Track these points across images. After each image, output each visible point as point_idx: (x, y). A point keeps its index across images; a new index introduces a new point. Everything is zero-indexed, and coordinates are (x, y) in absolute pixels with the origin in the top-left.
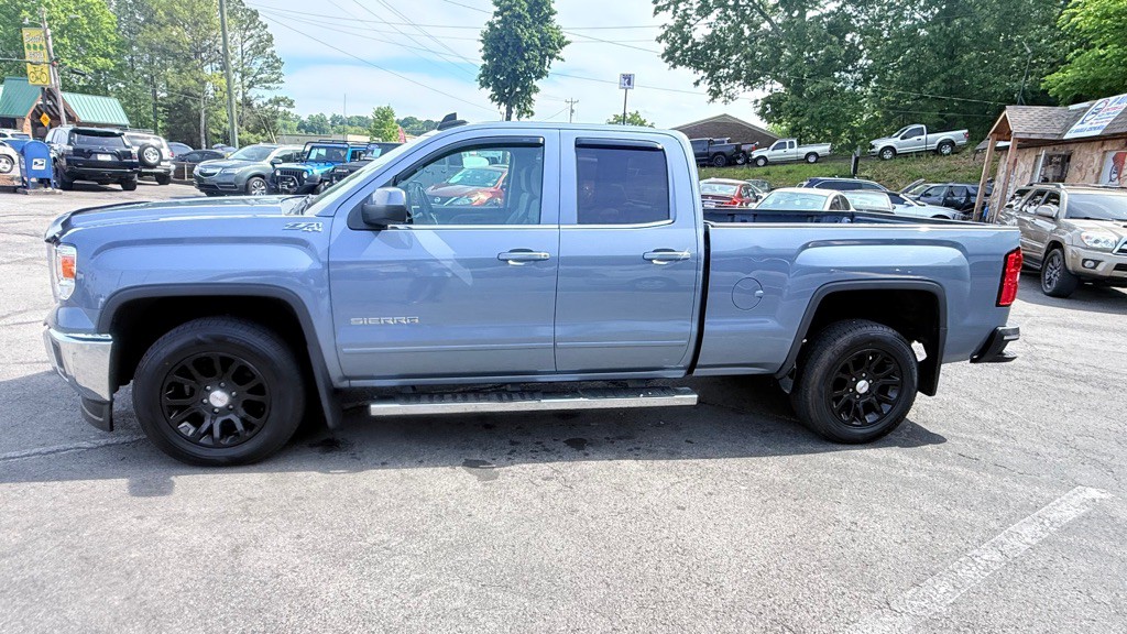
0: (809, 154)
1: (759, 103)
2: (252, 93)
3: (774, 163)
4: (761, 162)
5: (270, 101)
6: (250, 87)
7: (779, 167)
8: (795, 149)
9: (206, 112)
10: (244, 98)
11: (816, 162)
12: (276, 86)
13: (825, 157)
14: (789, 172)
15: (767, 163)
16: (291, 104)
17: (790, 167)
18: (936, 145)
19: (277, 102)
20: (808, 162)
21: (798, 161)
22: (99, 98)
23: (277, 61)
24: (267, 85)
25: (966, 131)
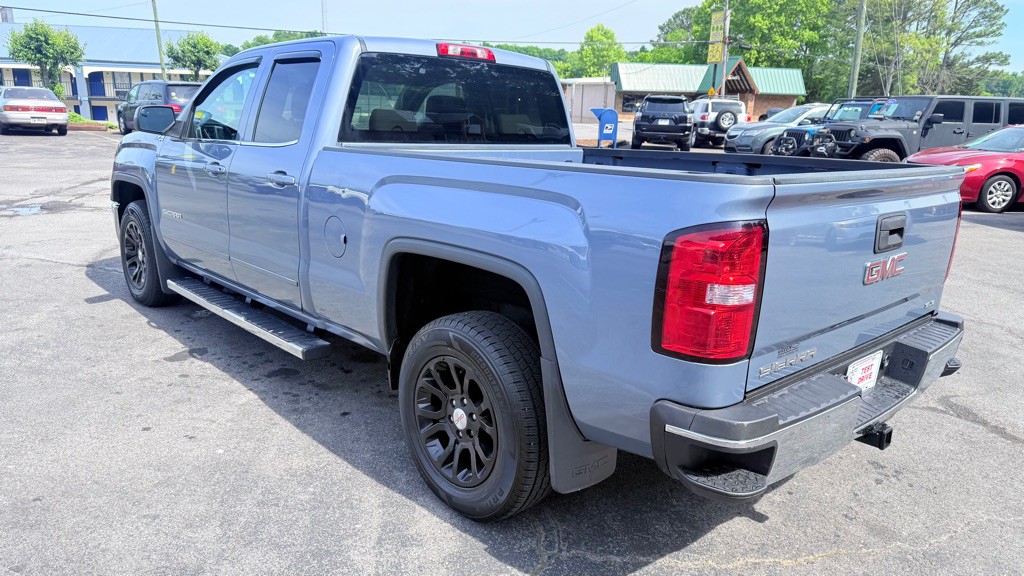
2: (956, 52)
5: (978, 59)
6: (955, 44)
9: (894, 77)
10: (946, 58)
12: (991, 39)
16: (1004, 60)
19: (987, 59)
22: (780, 70)
23: (997, 10)
24: (979, 40)
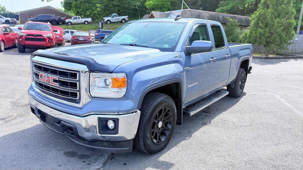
0: (85, 21)
1: (63, 3)
3: (74, 24)
4: (69, 24)
7: (77, 25)
8: (80, 20)
11: (88, 24)
13: (90, 22)
14: (81, 27)
15: (72, 24)
17: (80, 25)
18: (121, 20)
20: (85, 24)
21: (82, 23)
25: (127, 16)
